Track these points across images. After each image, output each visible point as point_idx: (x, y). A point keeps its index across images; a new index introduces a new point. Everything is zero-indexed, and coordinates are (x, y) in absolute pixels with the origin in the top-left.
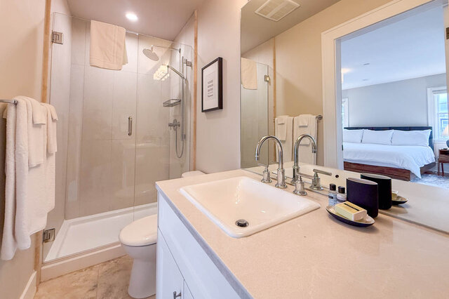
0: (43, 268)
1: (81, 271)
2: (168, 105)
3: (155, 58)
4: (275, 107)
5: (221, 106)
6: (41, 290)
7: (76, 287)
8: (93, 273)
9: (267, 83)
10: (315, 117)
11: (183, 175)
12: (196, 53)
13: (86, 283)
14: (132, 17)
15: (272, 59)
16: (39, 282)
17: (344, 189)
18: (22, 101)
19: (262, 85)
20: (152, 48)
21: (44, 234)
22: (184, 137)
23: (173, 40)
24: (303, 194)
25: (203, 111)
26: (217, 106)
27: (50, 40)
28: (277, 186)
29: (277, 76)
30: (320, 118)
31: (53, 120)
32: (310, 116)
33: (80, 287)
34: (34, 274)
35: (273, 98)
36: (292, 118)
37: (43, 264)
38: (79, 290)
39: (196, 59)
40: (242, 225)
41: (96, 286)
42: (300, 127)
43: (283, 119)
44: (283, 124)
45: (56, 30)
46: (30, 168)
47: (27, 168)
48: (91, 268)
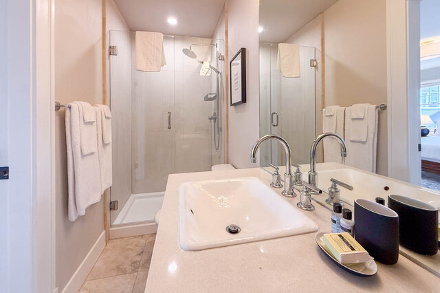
0: (111, 229)
1: (135, 237)
2: (207, 99)
3: (193, 55)
4: (323, 96)
5: (244, 100)
6: (109, 245)
7: (129, 249)
8: (143, 241)
9: (313, 68)
10: (375, 106)
11: (212, 168)
12: (227, 47)
13: (137, 248)
14: (172, 21)
15: (320, 38)
16: (108, 239)
17: (350, 213)
18: (74, 105)
19: (306, 72)
20: (190, 48)
21: (111, 203)
22: (220, 130)
23: (212, 36)
24: (309, 208)
25: (232, 105)
26: (241, 100)
27: (107, 53)
28: (283, 193)
29: (326, 58)
30: (384, 108)
31: (107, 118)
32: (367, 106)
33: (132, 250)
34: (104, 233)
35: (321, 86)
36: (344, 108)
37: (111, 226)
38: (131, 252)
39: (227, 52)
40: (233, 231)
41: (142, 252)
42: (353, 119)
43: (332, 109)
44: (332, 115)
45: (112, 45)
46: (83, 156)
47: (79, 156)
48: (142, 236)
